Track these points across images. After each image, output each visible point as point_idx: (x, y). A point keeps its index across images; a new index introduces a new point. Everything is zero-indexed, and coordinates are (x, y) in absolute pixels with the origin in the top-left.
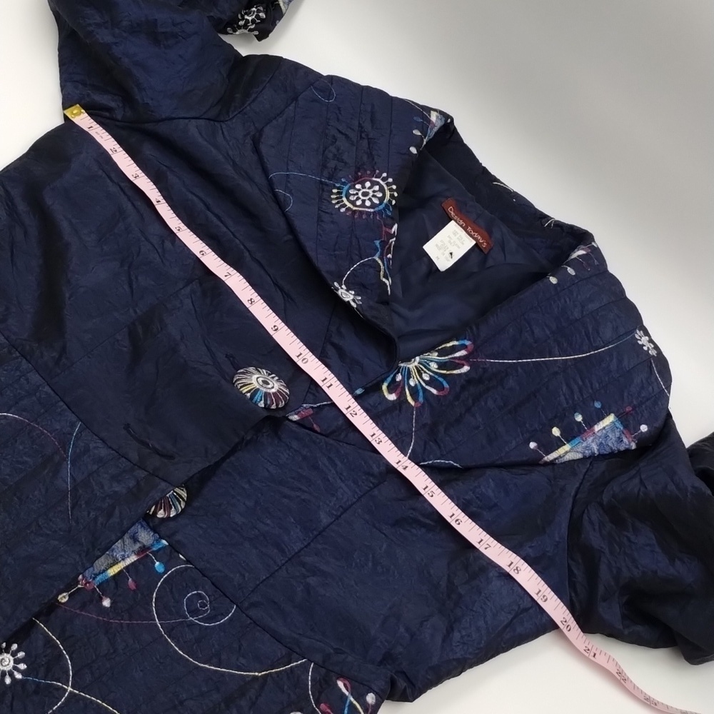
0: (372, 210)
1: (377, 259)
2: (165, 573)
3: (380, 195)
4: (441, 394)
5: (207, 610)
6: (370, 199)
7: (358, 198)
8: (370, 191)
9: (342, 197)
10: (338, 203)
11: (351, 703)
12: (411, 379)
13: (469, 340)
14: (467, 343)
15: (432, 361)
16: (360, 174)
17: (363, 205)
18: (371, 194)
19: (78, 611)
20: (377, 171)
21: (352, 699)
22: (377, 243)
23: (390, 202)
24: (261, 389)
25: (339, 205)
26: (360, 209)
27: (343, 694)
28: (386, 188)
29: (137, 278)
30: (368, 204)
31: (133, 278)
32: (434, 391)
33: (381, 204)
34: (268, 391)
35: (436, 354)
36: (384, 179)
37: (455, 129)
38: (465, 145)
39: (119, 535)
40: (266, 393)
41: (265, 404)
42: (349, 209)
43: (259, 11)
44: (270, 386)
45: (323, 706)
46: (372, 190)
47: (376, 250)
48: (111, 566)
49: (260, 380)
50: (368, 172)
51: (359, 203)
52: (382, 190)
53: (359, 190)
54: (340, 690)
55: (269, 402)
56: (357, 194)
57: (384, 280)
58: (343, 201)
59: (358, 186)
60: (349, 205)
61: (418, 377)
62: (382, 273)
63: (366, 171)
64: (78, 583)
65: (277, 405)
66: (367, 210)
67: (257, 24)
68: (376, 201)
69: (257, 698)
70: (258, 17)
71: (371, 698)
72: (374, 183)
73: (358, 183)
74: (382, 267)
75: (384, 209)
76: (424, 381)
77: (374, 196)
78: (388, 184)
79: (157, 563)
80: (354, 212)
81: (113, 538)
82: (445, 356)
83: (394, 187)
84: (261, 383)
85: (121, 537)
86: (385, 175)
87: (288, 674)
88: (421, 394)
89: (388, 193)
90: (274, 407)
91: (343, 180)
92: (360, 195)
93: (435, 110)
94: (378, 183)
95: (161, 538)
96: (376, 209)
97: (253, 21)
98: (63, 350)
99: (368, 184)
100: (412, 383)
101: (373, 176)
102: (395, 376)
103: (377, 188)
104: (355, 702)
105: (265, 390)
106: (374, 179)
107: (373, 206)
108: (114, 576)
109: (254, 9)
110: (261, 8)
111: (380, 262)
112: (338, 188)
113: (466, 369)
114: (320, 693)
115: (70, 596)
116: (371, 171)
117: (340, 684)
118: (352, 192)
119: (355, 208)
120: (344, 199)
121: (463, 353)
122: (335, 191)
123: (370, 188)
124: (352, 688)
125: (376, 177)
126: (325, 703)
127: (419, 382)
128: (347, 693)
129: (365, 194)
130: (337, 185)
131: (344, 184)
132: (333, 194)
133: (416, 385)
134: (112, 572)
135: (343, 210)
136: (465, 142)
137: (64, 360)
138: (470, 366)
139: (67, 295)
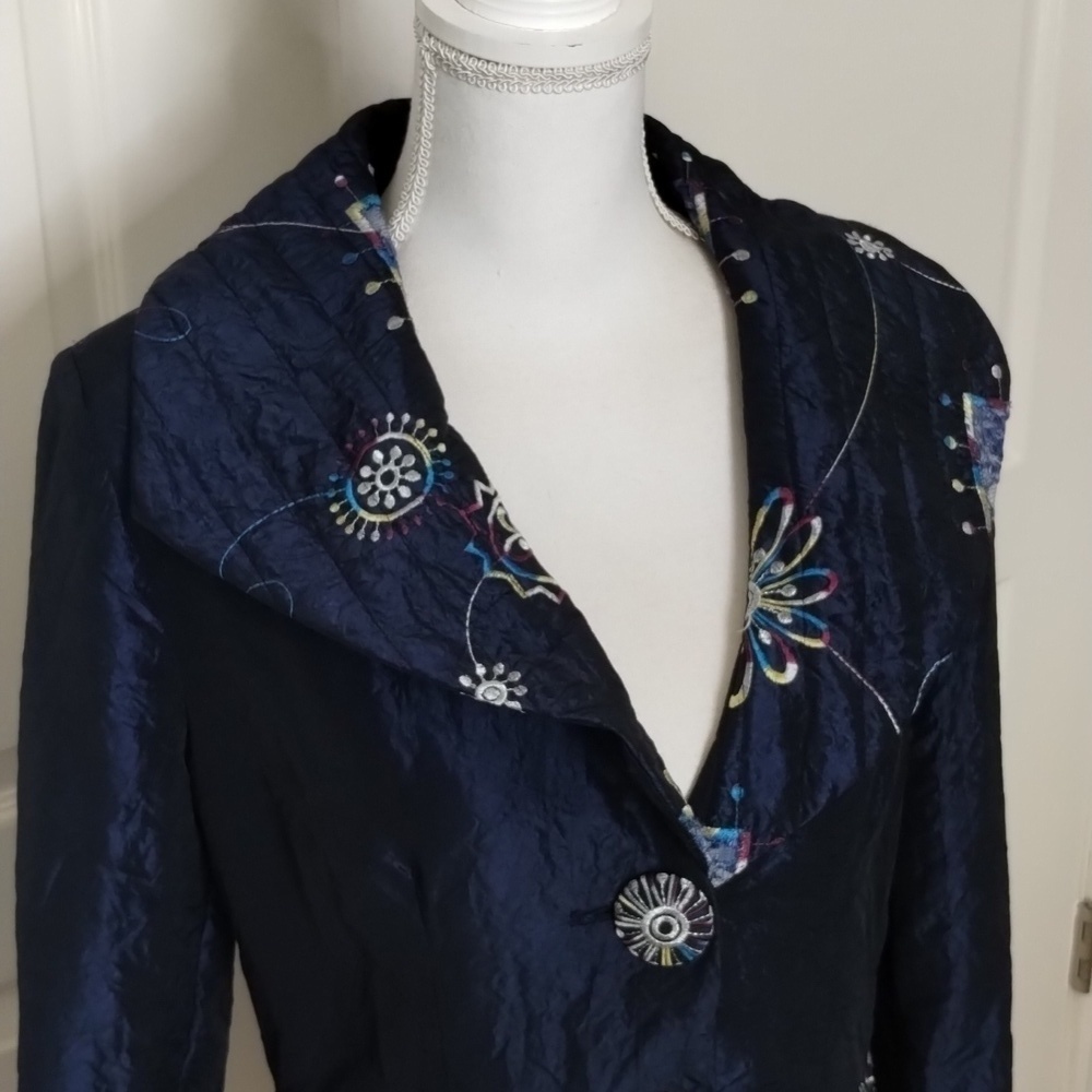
0: (420, 500)
1: (491, 575)
3: (410, 461)
4: (832, 588)
6: (403, 482)
7: (383, 495)
8: (391, 466)
9: (355, 514)
10: (357, 527)
12: (779, 616)
13: (773, 488)
14: (776, 495)
15: (769, 567)
16: (349, 446)
17: (401, 503)
18: (396, 469)
20: (375, 421)
22: (471, 548)
23: (435, 455)
25: (363, 530)
26: (402, 512)
28: (410, 439)
30: (405, 492)
32: (822, 596)
33: (424, 473)
35: (763, 552)
36: (395, 427)
42: (383, 527)
46: (392, 461)
47: (477, 560)
50: (362, 433)
51: (390, 501)
52: (408, 449)
53: (372, 478)
56: (375, 488)
57: (530, 593)
58: (362, 520)
59: (366, 472)
60: (377, 519)
61: (782, 603)
62: (517, 588)
63: (355, 433)
66: (413, 505)
68: (414, 477)
72: (386, 448)
73: (361, 465)
74: (509, 578)
75: (437, 478)
76: (795, 598)
77: (404, 471)
78: (408, 429)
80: (395, 524)
82: (773, 541)
83: (421, 423)
86: (390, 417)
88: (814, 620)
89: (419, 445)
91: (333, 478)
92: (382, 487)
94: (393, 442)
96: (426, 490)
99: (378, 456)
100: (787, 621)
101: (374, 437)
102: (759, 642)
103: (397, 451)
106: (381, 439)
107: (416, 489)
111: (499, 575)
112: (337, 499)
113: (817, 523)
116: (363, 428)
118: (363, 489)
119: (392, 517)
120: (363, 513)
121: (788, 511)
122: (334, 508)
123: (386, 461)
125: (381, 433)
127: (792, 607)
129: (388, 478)
130: (331, 494)
131: (340, 484)
132: (336, 516)
133: (793, 616)
135: (376, 536)
138: (817, 514)
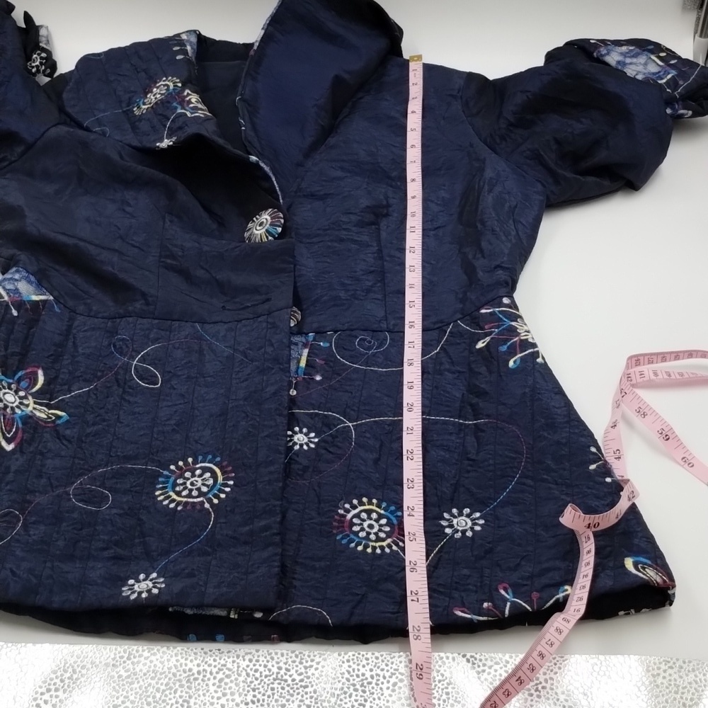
2: (331, 345)
5: (374, 343)
11: (499, 311)
19: (308, 392)
21: (498, 309)
24: (266, 228)
27: (490, 313)
29: (133, 240)
31: (131, 242)
34: (269, 223)
37: (205, 36)
38: (220, 42)
39: (288, 349)
40: (270, 225)
41: (279, 226)
43: (39, 54)
44: (265, 221)
45: (486, 327)
48: (299, 362)
49: (258, 228)
54: (486, 313)
55: (279, 224)
64: (292, 382)
65: (281, 218)
67: (45, 64)
69: (451, 359)
70: (41, 58)
71: (506, 301)
79: (321, 344)
81: (287, 352)
84: (261, 227)
85: (290, 349)
87: (451, 336)
90: (282, 221)
93: (184, 33)
95: (307, 334)
97: (41, 63)
98: (144, 295)
104: (501, 309)
105: (268, 226)
108: (306, 365)
109: (35, 56)
110: (39, 52)
114: (478, 325)
115: (295, 389)
117: (483, 311)
124: (491, 306)
126: (486, 324)
128: (491, 310)
134: (303, 364)
136: (217, 39)
137: (150, 299)
139: (110, 269)
